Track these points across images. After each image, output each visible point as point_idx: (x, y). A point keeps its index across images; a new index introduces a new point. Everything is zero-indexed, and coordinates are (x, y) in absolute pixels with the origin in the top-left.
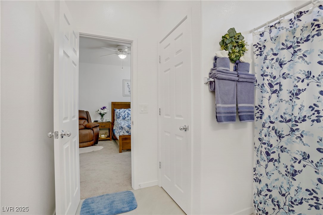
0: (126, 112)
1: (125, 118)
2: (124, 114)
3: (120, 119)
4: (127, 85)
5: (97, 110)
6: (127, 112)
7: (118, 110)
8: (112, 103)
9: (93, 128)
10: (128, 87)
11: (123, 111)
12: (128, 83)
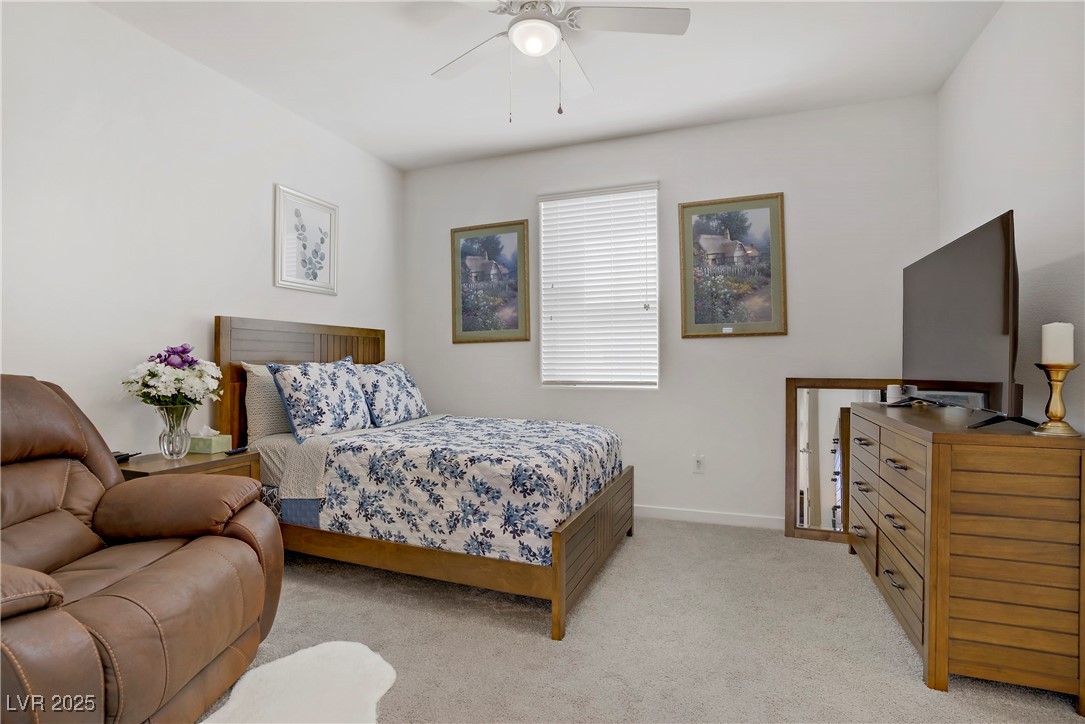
0: (342, 383)
1: (346, 418)
2: (338, 391)
3: (323, 428)
4: (295, 221)
5: (140, 368)
6: (348, 384)
7: (294, 371)
9: (235, 514)
10: (296, 234)
11: (325, 376)
12: (298, 214)
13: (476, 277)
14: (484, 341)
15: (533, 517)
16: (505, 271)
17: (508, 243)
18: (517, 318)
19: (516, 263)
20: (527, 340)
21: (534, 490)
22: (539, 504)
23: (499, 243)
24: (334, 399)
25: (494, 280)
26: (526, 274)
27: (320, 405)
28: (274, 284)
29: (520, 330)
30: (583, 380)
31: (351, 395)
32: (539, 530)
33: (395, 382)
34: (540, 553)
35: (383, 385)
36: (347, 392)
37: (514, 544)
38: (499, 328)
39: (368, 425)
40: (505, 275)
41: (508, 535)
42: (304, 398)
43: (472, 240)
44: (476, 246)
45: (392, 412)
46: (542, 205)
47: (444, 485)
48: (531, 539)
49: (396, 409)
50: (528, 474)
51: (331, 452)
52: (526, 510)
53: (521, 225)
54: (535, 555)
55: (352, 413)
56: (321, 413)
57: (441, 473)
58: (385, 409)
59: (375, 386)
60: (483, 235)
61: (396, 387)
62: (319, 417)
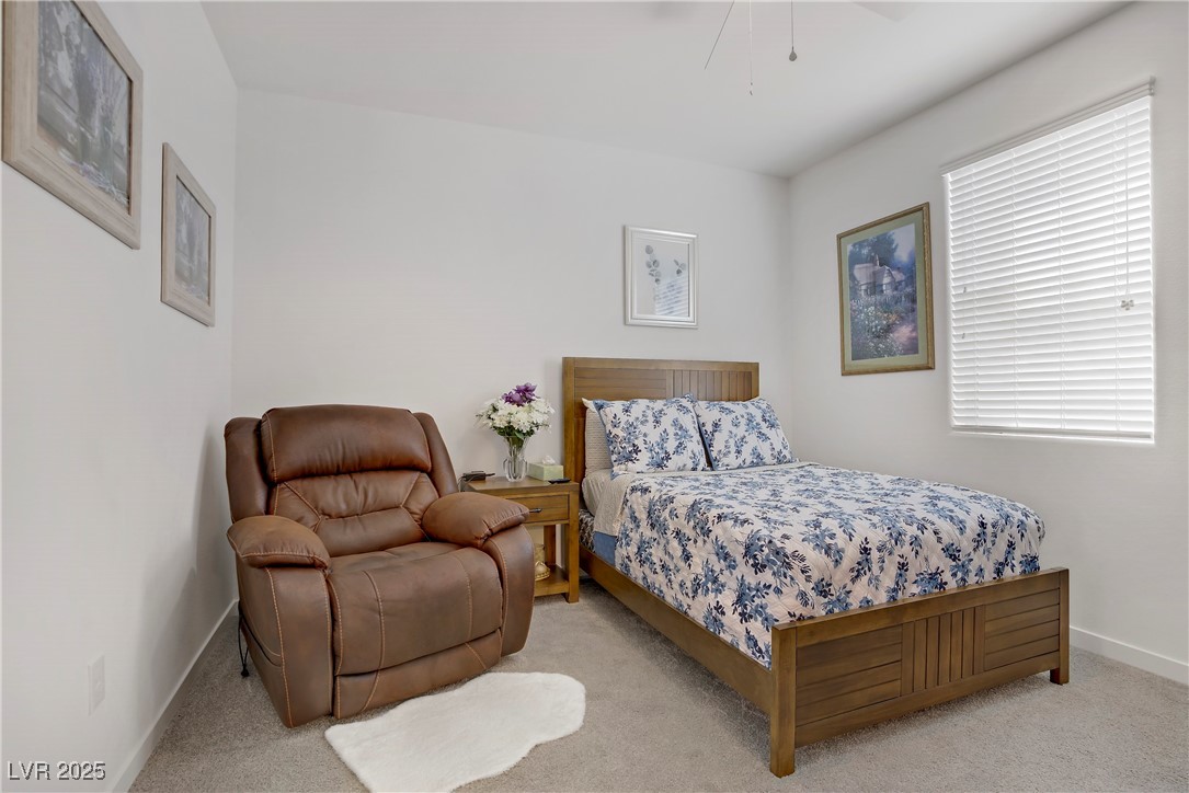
0: (666, 422)
1: (668, 458)
2: (660, 429)
3: (638, 466)
4: (647, 257)
5: (488, 404)
6: (675, 422)
7: (617, 407)
8: (566, 361)
9: (493, 534)
10: (648, 270)
11: (649, 413)
12: (649, 250)
13: (866, 290)
14: (876, 372)
15: (764, 601)
16: (899, 276)
17: (904, 242)
18: (916, 339)
19: (914, 264)
20: (929, 368)
21: (765, 566)
22: (770, 586)
23: (891, 242)
24: (654, 437)
25: (888, 292)
26: (928, 279)
27: (636, 442)
28: (625, 323)
29: (923, 356)
30: (1013, 425)
31: (676, 434)
32: (766, 619)
33: (743, 421)
34: (767, 651)
35: (726, 424)
36: (671, 431)
37: (740, 628)
38: (894, 354)
39: (700, 468)
40: (900, 283)
41: (737, 617)
42: (622, 434)
43: (861, 244)
44: (865, 251)
45: (733, 455)
46: (949, 177)
47: (695, 542)
48: (756, 627)
49: (739, 452)
50: (760, 544)
51: (628, 491)
52: (758, 591)
53: (922, 211)
54: (760, 651)
55: (676, 452)
56: (637, 451)
57: (695, 527)
58: (723, 451)
59: (716, 425)
60: (871, 235)
61: (743, 427)
62: (634, 455)
